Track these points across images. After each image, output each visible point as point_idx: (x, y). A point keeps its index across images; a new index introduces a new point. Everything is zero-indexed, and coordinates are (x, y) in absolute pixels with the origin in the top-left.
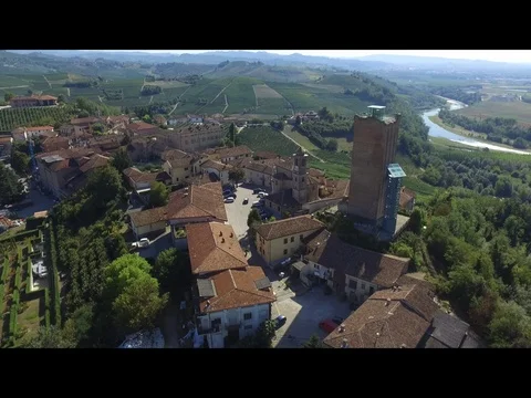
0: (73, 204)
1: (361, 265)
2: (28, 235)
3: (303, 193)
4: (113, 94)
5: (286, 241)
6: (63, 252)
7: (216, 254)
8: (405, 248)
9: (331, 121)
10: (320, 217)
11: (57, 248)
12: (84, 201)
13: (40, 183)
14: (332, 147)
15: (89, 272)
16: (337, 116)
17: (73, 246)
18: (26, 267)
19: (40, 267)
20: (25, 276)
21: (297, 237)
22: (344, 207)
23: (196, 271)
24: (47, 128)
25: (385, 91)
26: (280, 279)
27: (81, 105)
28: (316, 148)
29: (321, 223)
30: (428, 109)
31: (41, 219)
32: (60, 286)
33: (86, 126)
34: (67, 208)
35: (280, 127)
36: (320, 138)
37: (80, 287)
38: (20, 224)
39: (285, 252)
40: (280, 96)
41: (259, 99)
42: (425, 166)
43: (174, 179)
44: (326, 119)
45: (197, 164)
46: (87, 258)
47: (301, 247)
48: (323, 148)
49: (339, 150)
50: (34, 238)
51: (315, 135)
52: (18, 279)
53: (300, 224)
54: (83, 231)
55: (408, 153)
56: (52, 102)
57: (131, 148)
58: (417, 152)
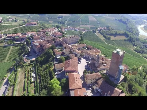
0: (41, 58)
1: (109, 91)
2: (31, 65)
3: (98, 65)
4: (50, 17)
5: (92, 80)
6: (39, 72)
7: (75, 84)
8: (121, 87)
9: (110, 30)
10: (101, 74)
11: (37, 70)
12: (44, 57)
13: (33, 49)
14: (109, 39)
15: (45, 79)
16: (112, 29)
17: (41, 70)
18: (31, 74)
19: (34, 74)
20: (31, 77)
21: (95, 80)
22: (108, 72)
23: (70, 88)
24: (34, 32)
25: (127, 20)
26: (90, 90)
27: (43, 25)
28: (105, 39)
29: (101, 76)
30: (141, 25)
31: (34, 61)
32: (38, 81)
33: (44, 32)
34: (40, 59)
35: (95, 32)
36: (106, 36)
37: (43, 83)
38: (29, 61)
39: (92, 82)
40: (96, 20)
41: (90, 21)
42: (136, 46)
43: (66, 54)
44: (108, 30)
45: (72, 51)
46: (45, 75)
47: (95, 82)
48: (107, 39)
49: (111, 40)
50: (32, 66)
51: (105, 34)
52: (29, 77)
53: (96, 76)
54: (43, 66)
55: (131, 41)
56: (36, 24)
57: (55, 42)
58: (134, 41)
